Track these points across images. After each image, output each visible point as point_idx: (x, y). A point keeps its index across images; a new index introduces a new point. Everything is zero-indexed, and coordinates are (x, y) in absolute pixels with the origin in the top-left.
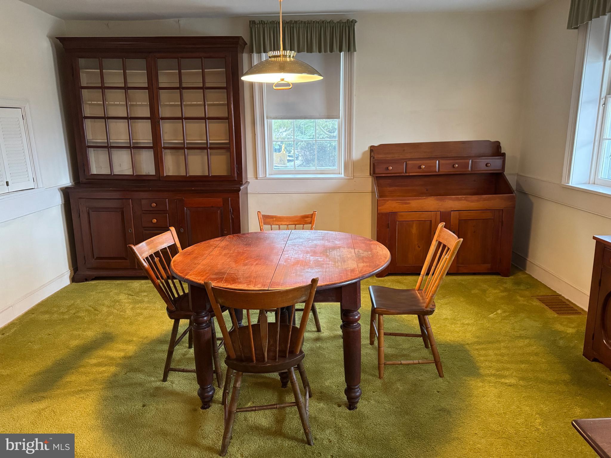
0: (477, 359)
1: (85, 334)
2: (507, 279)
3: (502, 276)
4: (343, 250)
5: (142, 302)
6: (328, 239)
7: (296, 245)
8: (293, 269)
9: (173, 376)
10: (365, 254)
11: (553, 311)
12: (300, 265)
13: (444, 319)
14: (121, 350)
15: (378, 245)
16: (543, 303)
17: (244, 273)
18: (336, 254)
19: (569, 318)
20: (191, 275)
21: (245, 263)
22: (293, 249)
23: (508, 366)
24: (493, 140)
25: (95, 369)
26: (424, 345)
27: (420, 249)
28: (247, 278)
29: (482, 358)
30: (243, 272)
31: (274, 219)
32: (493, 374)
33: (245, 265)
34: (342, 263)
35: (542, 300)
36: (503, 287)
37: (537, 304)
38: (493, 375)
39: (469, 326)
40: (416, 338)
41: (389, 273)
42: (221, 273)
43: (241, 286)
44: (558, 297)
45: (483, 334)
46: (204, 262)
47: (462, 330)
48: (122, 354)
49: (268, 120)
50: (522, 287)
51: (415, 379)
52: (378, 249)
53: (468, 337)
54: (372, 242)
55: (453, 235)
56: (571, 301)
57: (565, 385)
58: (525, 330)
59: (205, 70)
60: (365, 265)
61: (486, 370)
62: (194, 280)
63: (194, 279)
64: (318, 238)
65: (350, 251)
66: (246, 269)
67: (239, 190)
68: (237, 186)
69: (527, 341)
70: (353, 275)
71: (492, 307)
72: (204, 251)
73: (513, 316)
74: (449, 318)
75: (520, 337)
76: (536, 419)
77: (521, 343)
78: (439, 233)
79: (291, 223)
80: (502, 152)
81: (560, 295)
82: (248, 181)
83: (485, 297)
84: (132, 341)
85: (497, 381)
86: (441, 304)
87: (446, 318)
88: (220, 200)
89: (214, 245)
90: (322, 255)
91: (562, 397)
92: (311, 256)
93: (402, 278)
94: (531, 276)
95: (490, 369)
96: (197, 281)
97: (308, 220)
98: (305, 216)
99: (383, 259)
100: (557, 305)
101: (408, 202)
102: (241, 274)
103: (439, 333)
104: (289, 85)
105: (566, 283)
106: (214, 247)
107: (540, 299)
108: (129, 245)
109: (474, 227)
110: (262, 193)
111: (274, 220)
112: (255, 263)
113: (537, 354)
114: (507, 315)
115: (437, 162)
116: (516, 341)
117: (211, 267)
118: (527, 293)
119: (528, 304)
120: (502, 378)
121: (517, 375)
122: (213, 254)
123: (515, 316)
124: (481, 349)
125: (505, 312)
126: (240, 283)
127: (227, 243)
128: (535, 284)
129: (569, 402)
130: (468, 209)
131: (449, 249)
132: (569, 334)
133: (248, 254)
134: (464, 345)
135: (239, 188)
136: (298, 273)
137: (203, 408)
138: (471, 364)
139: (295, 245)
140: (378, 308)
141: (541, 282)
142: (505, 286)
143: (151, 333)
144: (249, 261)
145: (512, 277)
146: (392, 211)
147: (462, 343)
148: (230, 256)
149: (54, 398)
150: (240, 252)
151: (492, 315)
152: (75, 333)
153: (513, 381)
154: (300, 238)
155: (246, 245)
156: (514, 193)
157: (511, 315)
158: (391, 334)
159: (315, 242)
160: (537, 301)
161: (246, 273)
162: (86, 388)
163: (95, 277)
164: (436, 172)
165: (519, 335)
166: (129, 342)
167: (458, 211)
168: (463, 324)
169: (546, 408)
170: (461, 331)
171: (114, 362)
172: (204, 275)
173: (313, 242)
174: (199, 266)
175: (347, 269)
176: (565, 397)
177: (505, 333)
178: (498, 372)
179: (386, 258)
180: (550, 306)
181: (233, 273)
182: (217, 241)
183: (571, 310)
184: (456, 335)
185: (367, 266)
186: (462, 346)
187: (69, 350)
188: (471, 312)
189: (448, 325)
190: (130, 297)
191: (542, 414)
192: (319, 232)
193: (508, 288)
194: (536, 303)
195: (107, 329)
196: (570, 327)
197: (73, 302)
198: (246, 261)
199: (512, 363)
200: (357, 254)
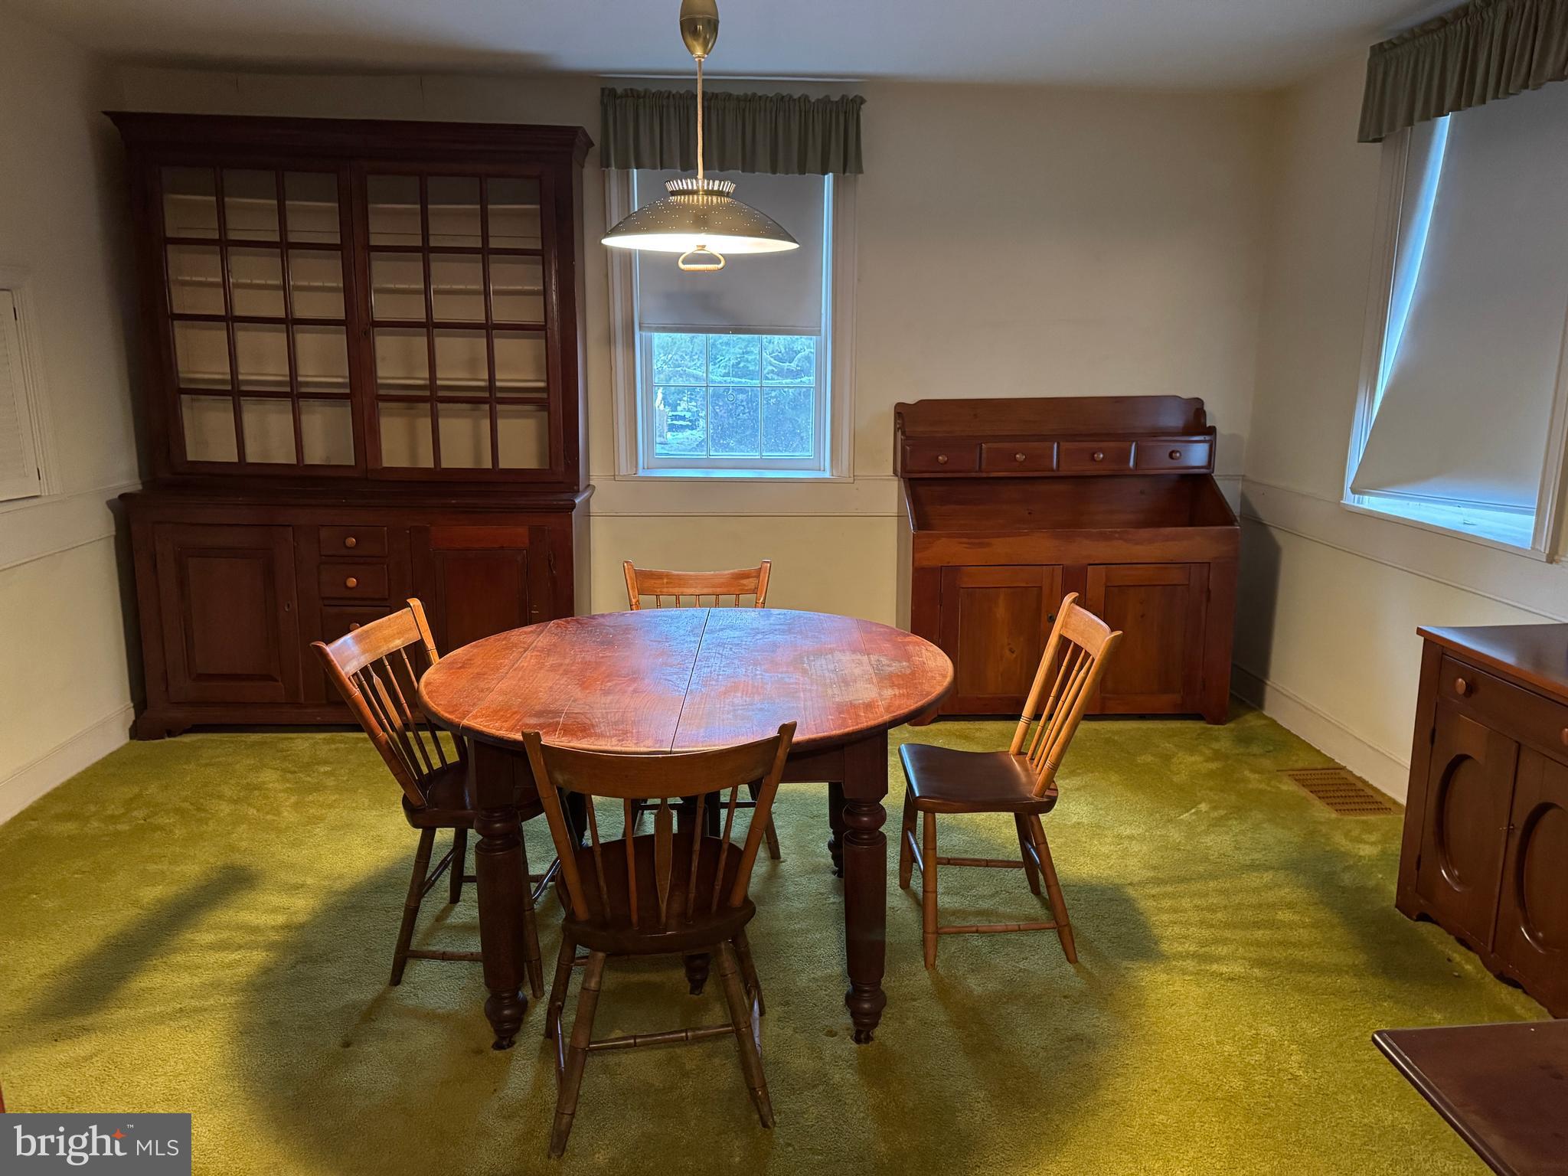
0: (1154, 919)
1: (178, 869)
2: (1219, 730)
3: (1209, 723)
4: (842, 658)
5: (317, 788)
6: (801, 630)
7: (725, 644)
8: (724, 701)
9: (417, 972)
10: (894, 667)
11: (1328, 804)
12: (743, 694)
13: (1073, 826)
14: (275, 910)
15: (923, 645)
16: (1304, 786)
17: (606, 713)
18: (825, 667)
19: (1364, 822)
20: (475, 717)
21: (607, 688)
22: (719, 654)
23: (1228, 934)
24: (1187, 394)
25: (212, 957)
26: (1029, 887)
27: (1014, 655)
28: (616, 723)
29: (1165, 917)
30: (604, 711)
31: (665, 581)
32: (1191, 953)
33: (606, 693)
34: (843, 688)
35: (1302, 778)
36: (1212, 749)
37: (1290, 789)
38: (1192, 955)
39: (1134, 842)
40: (1009, 869)
41: (940, 713)
42: (551, 712)
43: (604, 743)
44: (1338, 771)
45: (1166, 860)
46: (503, 685)
47: (1116, 851)
48: (280, 919)
49: (644, 334)
50: (1255, 749)
51: (1010, 967)
52: (924, 656)
53: (1131, 868)
54: (908, 639)
55: (1099, 624)
56: (1368, 782)
57: (1355, 975)
58: (1265, 849)
59: (490, 207)
60: (897, 693)
61: (1176, 945)
62: (485, 729)
63: (485, 726)
64: (778, 627)
65: (859, 660)
66: (611, 703)
67: (573, 506)
68: (565, 496)
69: (1267, 877)
70: (871, 716)
71: (1186, 797)
72: (499, 659)
73: (1236, 816)
74: (1086, 823)
75: (1253, 867)
76: (1291, 1054)
77: (1254, 880)
78: (1064, 618)
79: (705, 591)
80: (1208, 426)
81: (1343, 768)
82: (592, 483)
83: (1169, 773)
84: (302, 886)
85: (1201, 970)
86: (1066, 789)
87: (1079, 824)
88: (523, 531)
89: (522, 645)
90: (791, 669)
91: (1350, 1004)
92: (766, 671)
93: (972, 727)
94: (1275, 721)
95: (1184, 943)
96: (493, 731)
97: (750, 583)
98: (743, 574)
99: (939, 678)
100: (1337, 791)
101: (986, 540)
102: (599, 716)
103: (1062, 858)
104: (718, 261)
105: (1356, 738)
106: (522, 650)
107: (1297, 778)
108: (313, 643)
109: (1141, 603)
110: (625, 514)
111: (663, 584)
112: (631, 689)
113: (1290, 906)
114: (1222, 816)
115: (1055, 445)
116: (1244, 876)
117: (522, 697)
118: (1267, 763)
119: (1269, 789)
120: (1211, 963)
121: (1246, 955)
122: (523, 666)
123: (1241, 818)
124: (1165, 895)
125: (1215, 808)
126: (601, 736)
127: (555, 639)
128: (1284, 741)
129: (1364, 1013)
130: (1129, 561)
131: (1087, 655)
132: (1365, 859)
133: (610, 665)
134: (1123, 886)
135: (571, 502)
136: (739, 712)
137: (498, 1046)
138: (1141, 931)
139: (722, 645)
140: (925, 797)
141: (1297, 736)
142: (1216, 746)
143: (350, 866)
144: (614, 682)
145: (1231, 725)
146: (949, 563)
147: (1117, 881)
148: (564, 670)
149: (113, 1029)
150: (590, 662)
151: (1187, 814)
152: (152, 867)
153: (1237, 969)
154: (732, 627)
155: (602, 643)
156: (1236, 524)
157: (1232, 816)
158: (951, 862)
159: (772, 638)
160: (1289, 782)
161: (611, 712)
162: (194, 1003)
163: (193, 725)
164: (1053, 470)
165: (1248, 863)
166: (295, 888)
167: (1104, 566)
168: (1119, 837)
169: (1314, 1030)
170: (1114, 854)
171: (261, 939)
172: (510, 717)
173: (767, 636)
174: (491, 696)
175: (857, 702)
176: (1356, 1002)
177: (1219, 858)
178: (1203, 949)
179: (944, 676)
180: (1321, 794)
181: (579, 711)
182: (526, 633)
183: (1369, 802)
184: (1103, 863)
185: (901, 696)
186: (1117, 888)
187: (138, 911)
188: (1136, 807)
189: (1084, 839)
190: (289, 776)
191: (1305, 1042)
192: (777, 612)
193: (1223, 750)
194: (1288, 786)
195: (238, 859)
196: (1366, 843)
197: (136, 790)
198: (609, 684)
199: (1235, 928)
200: (875, 666)
